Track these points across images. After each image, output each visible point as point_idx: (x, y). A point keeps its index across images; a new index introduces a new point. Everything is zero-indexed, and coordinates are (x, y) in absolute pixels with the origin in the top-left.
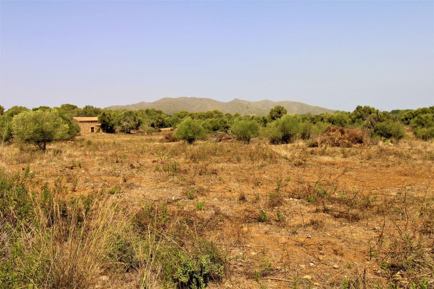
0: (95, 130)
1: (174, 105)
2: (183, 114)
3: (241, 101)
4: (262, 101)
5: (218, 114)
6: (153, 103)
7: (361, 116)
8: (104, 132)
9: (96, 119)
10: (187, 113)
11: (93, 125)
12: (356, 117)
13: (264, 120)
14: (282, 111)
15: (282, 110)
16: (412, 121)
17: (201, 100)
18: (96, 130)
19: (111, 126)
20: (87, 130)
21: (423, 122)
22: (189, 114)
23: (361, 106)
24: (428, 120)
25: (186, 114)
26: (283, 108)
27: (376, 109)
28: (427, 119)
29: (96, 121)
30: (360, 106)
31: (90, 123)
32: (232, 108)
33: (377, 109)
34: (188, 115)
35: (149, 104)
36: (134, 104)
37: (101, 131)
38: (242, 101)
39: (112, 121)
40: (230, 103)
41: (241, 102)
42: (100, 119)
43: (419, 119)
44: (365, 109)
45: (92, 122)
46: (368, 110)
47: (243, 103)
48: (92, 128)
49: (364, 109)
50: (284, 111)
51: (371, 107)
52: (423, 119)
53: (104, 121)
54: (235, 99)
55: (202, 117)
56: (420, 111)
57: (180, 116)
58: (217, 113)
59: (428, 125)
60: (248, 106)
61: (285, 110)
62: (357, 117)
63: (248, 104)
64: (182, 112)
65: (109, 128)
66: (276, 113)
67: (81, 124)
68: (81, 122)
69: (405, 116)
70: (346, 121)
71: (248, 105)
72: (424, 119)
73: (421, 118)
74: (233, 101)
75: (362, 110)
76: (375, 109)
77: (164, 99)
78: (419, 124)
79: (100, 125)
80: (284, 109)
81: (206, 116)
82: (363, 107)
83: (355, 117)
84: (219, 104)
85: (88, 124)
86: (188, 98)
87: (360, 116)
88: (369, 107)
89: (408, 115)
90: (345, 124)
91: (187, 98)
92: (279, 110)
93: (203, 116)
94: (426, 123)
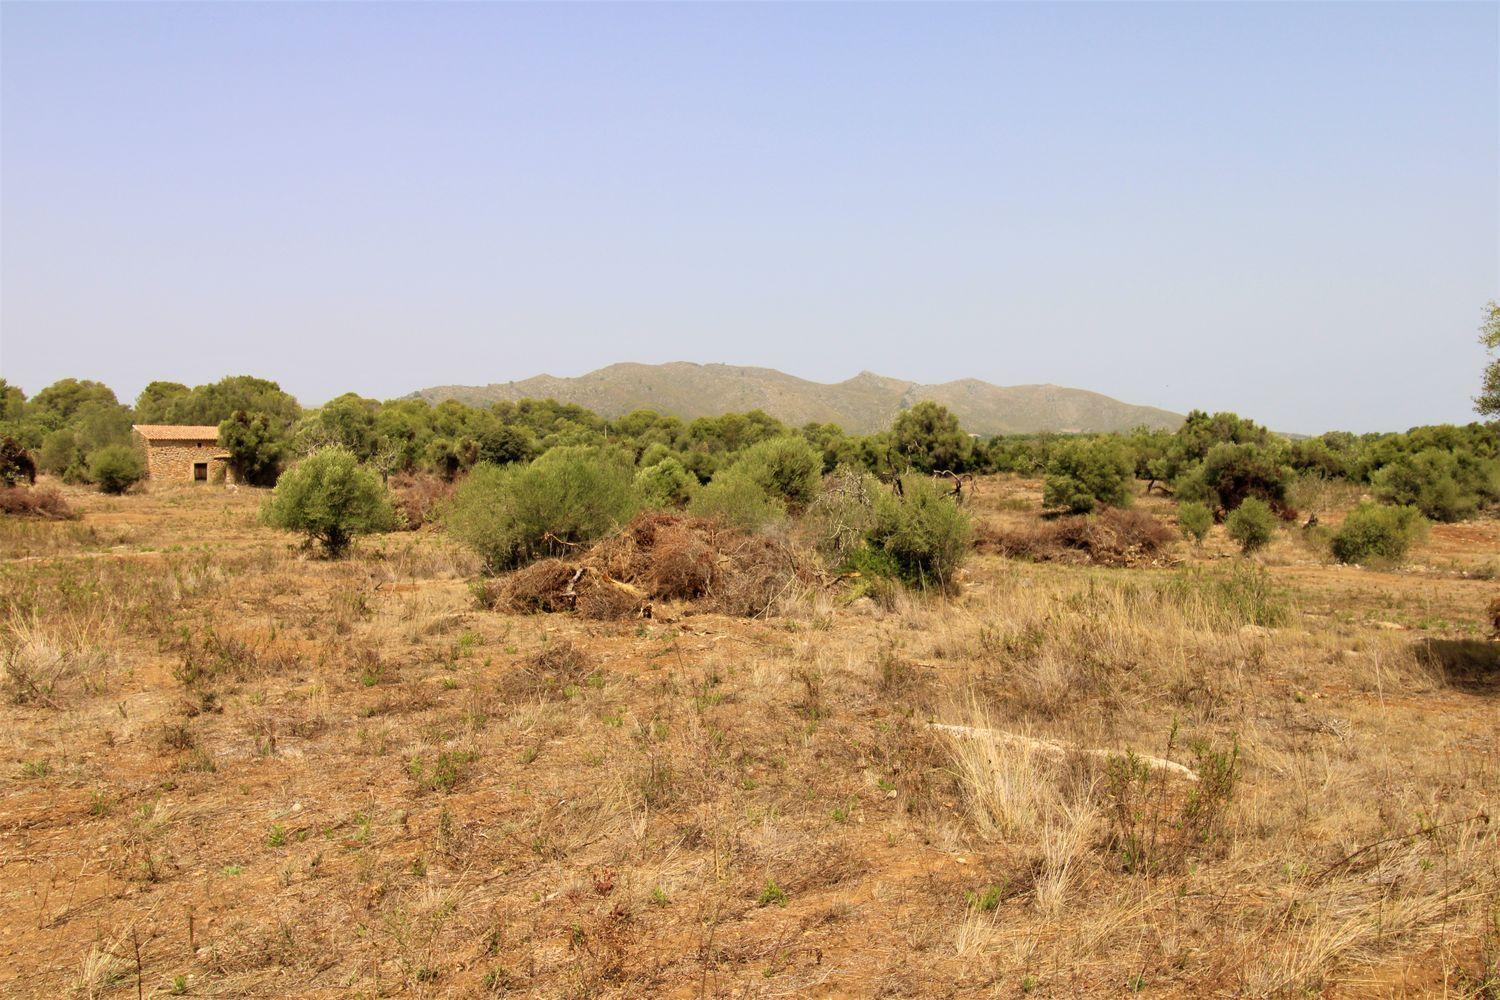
0: (211, 475)
1: (650, 389)
2: (641, 422)
3: (882, 380)
4: (956, 382)
5: (762, 426)
6: (579, 380)
7: (1201, 449)
8: (238, 480)
9: (212, 432)
10: (655, 418)
11: (203, 456)
12: (1183, 452)
13: (867, 453)
14: (937, 424)
15: (939, 418)
16: (1379, 475)
17: (743, 374)
18: (214, 475)
19: (266, 461)
20: (178, 474)
21: (1418, 481)
22: (662, 421)
23: (1204, 414)
24: (1434, 474)
25: (648, 420)
26: (944, 410)
27: (1258, 423)
28: (1432, 471)
29: (211, 443)
30: (1201, 413)
31: (194, 449)
32: (851, 404)
33: (1260, 427)
34: (656, 426)
35: (565, 385)
36: (515, 381)
37: (229, 477)
38: (886, 381)
39: (271, 445)
40: (845, 385)
41: (881, 385)
42: (226, 432)
43: (1404, 470)
44: (1217, 424)
45: (200, 443)
46: (1225, 427)
47: (890, 387)
48: (201, 467)
49: (1213, 425)
50: (947, 423)
51: (1241, 417)
52: (1416, 470)
53: (240, 443)
54: (863, 375)
55: (704, 433)
56: (1429, 437)
57: (630, 430)
58: (759, 421)
59: (1436, 491)
60: (905, 400)
61: (950, 419)
62: (1188, 452)
63: (907, 393)
64: (637, 416)
65: (257, 467)
66: (917, 429)
67: (151, 450)
68: (154, 442)
69: (1374, 452)
70: (1121, 467)
71: (906, 397)
72: (1421, 467)
73: (1410, 465)
74: (856, 380)
75: (1206, 429)
76: (1254, 424)
77: (616, 367)
78: (1402, 487)
79: (228, 455)
80: (947, 415)
81: (718, 430)
82: (1210, 415)
83: (1179, 452)
84: (805, 388)
85: (183, 450)
86: (700, 366)
87: (1197, 451)
88: (1233, 417)
89: (1385, 450)
90: (1118, 478)
91: (696, 365)
92: (927, 418)
93: (707, 430)
94: (1430, 483)
